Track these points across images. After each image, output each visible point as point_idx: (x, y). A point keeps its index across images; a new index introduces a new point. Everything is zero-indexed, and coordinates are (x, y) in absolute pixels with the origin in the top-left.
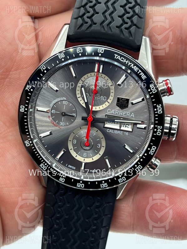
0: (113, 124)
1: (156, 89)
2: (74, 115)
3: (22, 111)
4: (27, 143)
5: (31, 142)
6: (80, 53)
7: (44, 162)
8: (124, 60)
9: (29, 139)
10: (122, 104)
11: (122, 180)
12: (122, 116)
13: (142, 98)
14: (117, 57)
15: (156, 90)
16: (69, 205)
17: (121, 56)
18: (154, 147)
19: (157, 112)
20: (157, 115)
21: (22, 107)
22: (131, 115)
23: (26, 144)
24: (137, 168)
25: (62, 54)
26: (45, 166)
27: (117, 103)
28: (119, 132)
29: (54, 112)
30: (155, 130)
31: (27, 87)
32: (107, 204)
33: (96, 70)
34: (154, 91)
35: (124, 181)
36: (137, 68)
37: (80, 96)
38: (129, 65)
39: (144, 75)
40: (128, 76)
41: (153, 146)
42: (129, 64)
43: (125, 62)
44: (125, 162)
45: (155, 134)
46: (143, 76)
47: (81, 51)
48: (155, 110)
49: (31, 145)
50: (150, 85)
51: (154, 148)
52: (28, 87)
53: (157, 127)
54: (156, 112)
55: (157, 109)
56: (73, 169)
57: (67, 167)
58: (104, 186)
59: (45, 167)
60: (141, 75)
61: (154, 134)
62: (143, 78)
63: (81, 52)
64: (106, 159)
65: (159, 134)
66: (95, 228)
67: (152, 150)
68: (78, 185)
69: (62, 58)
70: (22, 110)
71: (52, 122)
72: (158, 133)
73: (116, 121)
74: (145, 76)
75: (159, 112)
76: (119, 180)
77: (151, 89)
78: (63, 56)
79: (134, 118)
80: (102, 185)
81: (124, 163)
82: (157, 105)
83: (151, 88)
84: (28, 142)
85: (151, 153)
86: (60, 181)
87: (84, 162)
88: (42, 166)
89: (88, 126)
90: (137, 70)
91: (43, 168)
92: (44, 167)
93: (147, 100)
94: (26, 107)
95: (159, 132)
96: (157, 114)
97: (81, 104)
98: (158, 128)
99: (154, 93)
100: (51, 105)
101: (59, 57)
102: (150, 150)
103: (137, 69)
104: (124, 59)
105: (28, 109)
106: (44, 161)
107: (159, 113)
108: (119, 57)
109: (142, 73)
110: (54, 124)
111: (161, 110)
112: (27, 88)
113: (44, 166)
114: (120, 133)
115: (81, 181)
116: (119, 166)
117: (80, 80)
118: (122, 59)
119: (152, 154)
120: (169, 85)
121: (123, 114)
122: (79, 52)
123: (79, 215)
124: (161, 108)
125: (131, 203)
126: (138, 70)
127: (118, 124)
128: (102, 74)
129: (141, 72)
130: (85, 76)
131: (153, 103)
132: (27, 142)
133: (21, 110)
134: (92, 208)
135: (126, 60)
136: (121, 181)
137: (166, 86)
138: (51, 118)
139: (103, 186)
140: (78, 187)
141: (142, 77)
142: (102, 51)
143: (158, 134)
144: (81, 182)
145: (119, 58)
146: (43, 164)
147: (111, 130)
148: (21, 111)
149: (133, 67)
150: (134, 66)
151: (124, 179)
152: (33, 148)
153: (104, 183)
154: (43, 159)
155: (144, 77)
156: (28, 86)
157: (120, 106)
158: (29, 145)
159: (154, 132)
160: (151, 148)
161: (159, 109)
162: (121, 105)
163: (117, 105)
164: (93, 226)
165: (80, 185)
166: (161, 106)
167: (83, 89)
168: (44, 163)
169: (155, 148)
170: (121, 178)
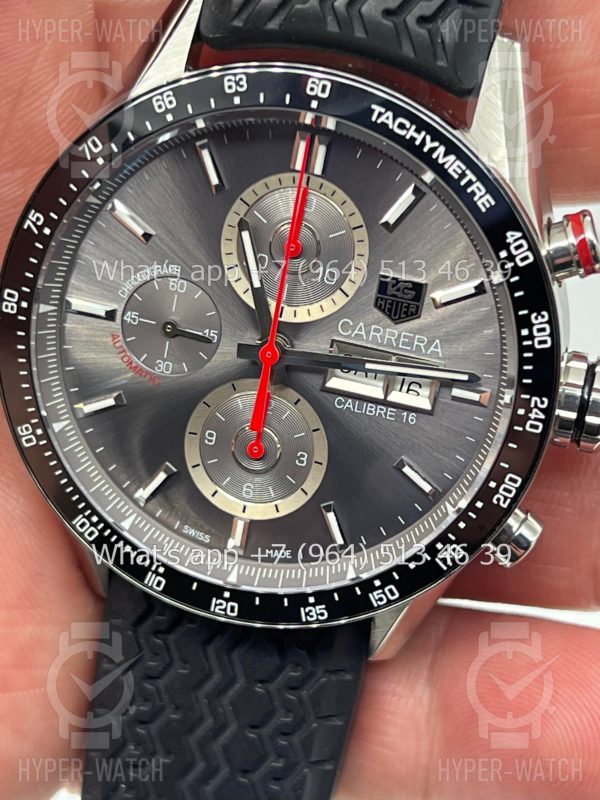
0: (361, 376)
1: (530, 249)
2: (212, 334)
3: (9, 311)
4: (26, 433)
5: (39, 432)
6: (237, 93)
7: (89, 512)
8: (408, 130)
9: (34, 421)
10: (398, 302)
11: (383, 596)
12: (397, 348)
13: (477, 282)
14: (380, 114)
15: (529, 254)
16: (186, 671)
17: (399, 112)
18: (511, 480)
19: (530, 343)
20: (530, 355)
21: (10, 295)
22: (432, 349)
23: (24, 439)
24: (445, 553)
25: (168, 96)
26: (93, 524)
27: (377, 299)
28: (381, 410)
29: (134, 320)
30: (521, 412)
31: (30, 217)
32: (333, 678)
33: (299, 166)
34: (523, 260)
35: (390, 602)
36: (458, 163)
37: (236, 262)
38: (426, 150)
39: (484, 191)
40: (425, 194)
41: (510, 475)
42: (429, 145)
43: (413, 139)
44: (400, 528)
45: (521, 429)
46: (481, 197)
47: (242, 86)
48: (525, 332)
49: (41, 443)
50: (509, 234)
51: (512, 483)
52: (34, 219)
53: (530, 400)
54: (525, 343)
55: (531, 331)
56: (201, 543)
57: (178, 532)
58: (313, 613)
59: (92, 528)
60: (473, 193)
61: (516, 428)
62: (479, 203)
63: (240, 89)
64: (329, 511)
65: (536, 427)
66: (280, 765)
67: (505, 490)
68: (216, 605)
69: (166, 108)
70: (10, 305)
71: (125, 359)
72: (530, 422)
73: (368, 366)
74: (488, 197)
75: (540, 342)
76: (370, 595)
77: (512, 248)
78: (171, 102)
79: (439, 358)
80: (307, 610)
81: (395, 529)
82: (534, 315)
83: (509, 244)
84: (31, 431)
85: (498, 500)
86: (146, 586)
87: (241, 519)
88: (82, 525)
89: (259, 381)
90: (460, 172)
91: (86, 534)
92: (88, 529)
93: (494, 291)
94: (23, 297)
95: (536, 419)
96: (531, 348)
97: (240, 292)
98: (532, 405)
99: (521, 264)
100: (123, 293)
101: (156, 105)
102: (498, 487)
103: (459, 167)
104: (408, 124)
105: (30, 305)
106: (89, 506)
107: (537, 346)
108: (387, 118)
109: (478, 184)
110: (134, 365)
111: (545, 336)
112: (28, 222)
113: (88, 524)
114: (386, 414)
115: (228, 590)
116: (374, 540)
117: (239, 201)
118: (402, 126)
119: (505, 506)
120: (589, 235)
121: (397, 340)
122: (233, 90)
123: (221, 710)
124: (547, 326)
125: (422, 681)
126: (464, 172)
127: (380, 379)
128: (321, 180)
129: (474, 179)
130: (259, 186)
131: (518, 304)
132: (27, 429)
133: (7, 307)
134: (272, 687)
135: (418, 131)
136: (381, 599)
137: (576, 236)
138: (122, 343)
139: (312, 617)
140: (214, 613)
141: (476, 199)
142: (323, 90)
143: (532, 426)
144: (227, 595)
145: (390, 122)
146: (84, 517)
147: (350, 400)
149: (441, 161)
150: (446, 155)
151: (393, 594)
152: (47, 454)
153: (314, 605)
154: (83, 498)
155: (484, 200)
156: (33, 216)
157: (390, 310)
158: (34, 443)
159: (517, 420)
160: (500, 482)
161: (539, 330)
162: (391, 304)
163: (376, 305)
164: (272, 757)
165: (221, 604)
166: (546, 319)
167: (246, 235)
168: (87, 514)
169: (515, 481)
170: (381, 591)
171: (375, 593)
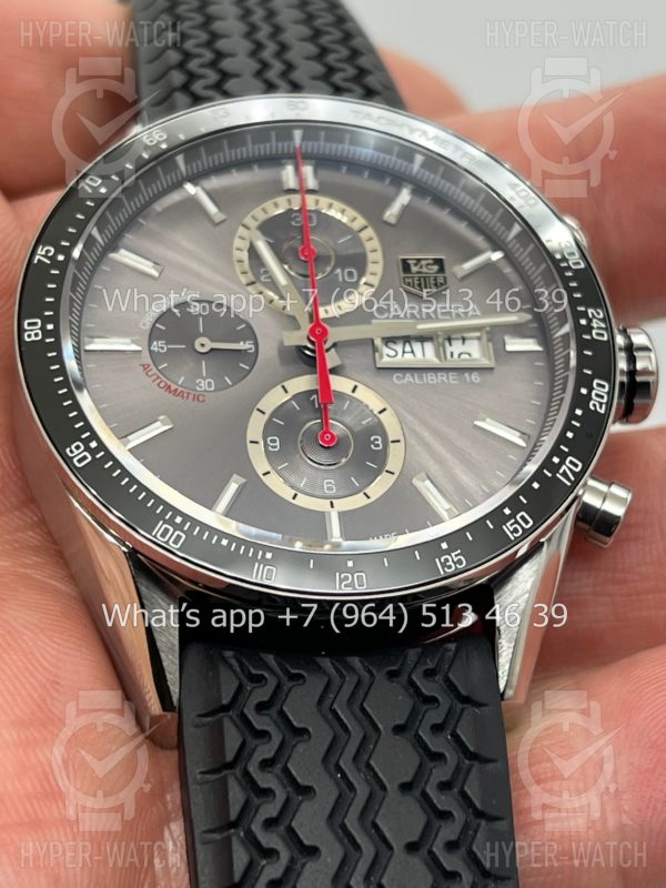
2: (248, 345)
3: (33, 338)
4: (76, 452)
5: (93, 445)
7: (169, 514)
9: (84, 436)
10: (425, 278)
11: (516, 526)
18: (599, 385)
19: (566, 265)
20: (571, 274)
21: (31, 324)
22: (471, 313)
23: (75, 460)
24: (564, 467)
25: (157, 133)
26: (177, 527)
28: (441, 377)
29: (162, 348)
30: (583, 322)
31: (39, 252)
33: (292, 184)
35: (526, 533)
37: (253, 279)
41: (596, 381)
45: (589, 337)
48: (558, 256)
49: (98, 456)
51: (600, 388)
52: (43, 253)
53: (586, 311)
54: (561, 265)
55: (563, 255)
58: (450, 563)
59: (177, 533)
61: (584, 336)
64: (423, 481)
65: (602, 335)
67: (598, 396)
68: (340, 581)
69: (158, 141)
70: (33, 333)
71: (162, 385)
72: (594, 331)
76: (504, 527)
78: (161, 136)
80: (442, 559)
84: (82, 448)
85: (594, 405)
87: (332, 512)
88: (164, 534)
91: (171, 543)
92: (171, 536)
94: (47, 320)
95: (599, 328)
96: (569, 269)
98: (590, 316)
100: (144, 325)
101: (147, 141)
102: (590, 392)
105: (56, 326)
106: (168, 507)
107: (573, 267)
110: (172, 389)
111: (577, 258)
113: (171, 529)
114: (448, 379)
115: (351, 556)
117: (241, 227)
119: (602, 411)
121: (435, 312)
124: (574, 251)
128: (316, 196)
130: (257, 212)
132: (77, 448)
133: (30, 336)
136: (516, 530)
138: (155, 371)
139: (449, 568)
143: (598, 334)
144: (350, 564)
146: (166, 522)
147: (408, 375)
148: (27, 339)
151: (526, 521)
152: (107, 466)
153: (448, 552)
154: (159, 501)
157: (420, 285)
158: (90, 459)
159: (582, 329)
160: (590, 388)
161: (569, 254)
162: (419, 280)
163: (404, 283)
165: (347, 578)
168: (167, 518)
169: (603, 387)
170: (513, 521)
171: (508, 524)
